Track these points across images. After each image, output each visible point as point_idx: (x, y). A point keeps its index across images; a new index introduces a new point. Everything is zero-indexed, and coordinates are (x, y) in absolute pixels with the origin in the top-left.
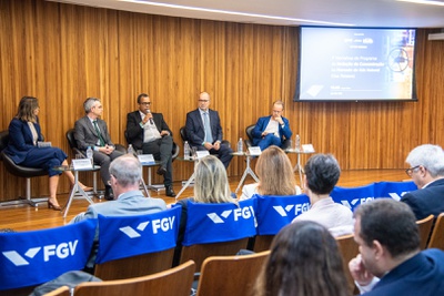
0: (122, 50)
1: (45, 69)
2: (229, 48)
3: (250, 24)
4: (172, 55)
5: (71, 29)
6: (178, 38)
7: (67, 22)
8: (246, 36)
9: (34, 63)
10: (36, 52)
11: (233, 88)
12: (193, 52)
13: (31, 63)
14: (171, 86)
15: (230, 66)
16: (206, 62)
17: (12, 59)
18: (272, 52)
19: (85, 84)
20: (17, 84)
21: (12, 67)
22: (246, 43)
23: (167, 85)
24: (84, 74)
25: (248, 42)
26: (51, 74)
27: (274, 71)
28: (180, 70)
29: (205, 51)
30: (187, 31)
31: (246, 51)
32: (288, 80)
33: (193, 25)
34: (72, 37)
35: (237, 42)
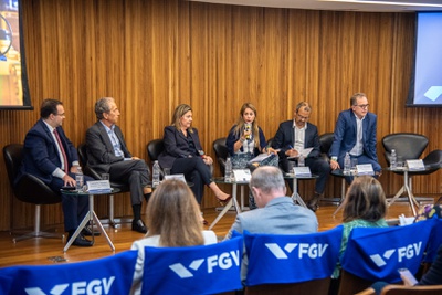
0: (194, 48)
1: (107, 72)
2: (324, 42)
3: (350, 13)
4: (254, 53)
5: (137, 25)
6: (261, 32)
7: (133, 17)
8: (346, 27)
9: (95, 65)
10: (97, 52)
11: (328, 90)
12: (279, 48)
13: (91, 64)
14: (252, 90)
15: (324, 64)
16: (294, 60)
17: (71, 61)
18: (379, 45)
19: (152, 88)
20: (76, 88)
21: (71, 70)
22: (345, 35)
23: (247, 89)
24: (151, 77)
25: (348, 35)
26: (114, 76)
27: (381, 69)
28: (264, 71)
29: (294, 46)
30: (272, 24)
31: (345, 46)
32: (399, 80)
33: (280, 15)
34: (138, 34)
35: (334, 35)
